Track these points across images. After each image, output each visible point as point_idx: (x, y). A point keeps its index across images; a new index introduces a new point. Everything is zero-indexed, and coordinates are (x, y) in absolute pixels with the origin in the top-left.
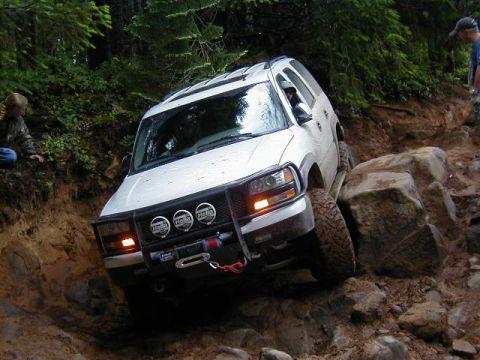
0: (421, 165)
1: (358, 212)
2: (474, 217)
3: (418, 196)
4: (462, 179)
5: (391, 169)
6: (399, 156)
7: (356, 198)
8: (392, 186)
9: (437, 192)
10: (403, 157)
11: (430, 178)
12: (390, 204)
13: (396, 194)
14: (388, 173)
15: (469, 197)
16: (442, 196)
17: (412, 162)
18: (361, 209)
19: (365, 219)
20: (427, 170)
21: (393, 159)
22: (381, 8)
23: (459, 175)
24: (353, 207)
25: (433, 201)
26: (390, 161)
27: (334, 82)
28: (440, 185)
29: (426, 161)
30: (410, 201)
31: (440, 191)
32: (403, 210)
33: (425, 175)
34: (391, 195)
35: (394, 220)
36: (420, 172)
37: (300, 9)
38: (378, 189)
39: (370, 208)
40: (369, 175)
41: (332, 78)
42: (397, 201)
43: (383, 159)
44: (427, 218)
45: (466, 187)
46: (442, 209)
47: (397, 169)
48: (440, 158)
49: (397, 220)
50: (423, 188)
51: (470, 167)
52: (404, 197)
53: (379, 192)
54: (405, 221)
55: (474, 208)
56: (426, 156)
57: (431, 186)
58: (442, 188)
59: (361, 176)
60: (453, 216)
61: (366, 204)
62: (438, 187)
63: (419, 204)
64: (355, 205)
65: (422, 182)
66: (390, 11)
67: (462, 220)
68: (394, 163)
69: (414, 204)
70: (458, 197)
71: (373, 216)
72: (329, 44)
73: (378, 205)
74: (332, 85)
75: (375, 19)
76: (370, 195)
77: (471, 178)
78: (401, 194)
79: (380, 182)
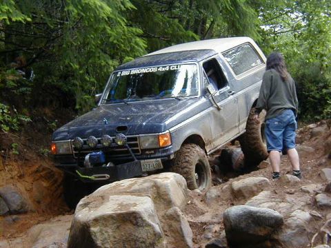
0: (162, 190)
1: (98, 234)
2: (208, 243)
3: (158, 221)
4: (200, 205)
5: (132, 193)
6: (141, 180)
7: (96, 220)
8: (132, 209)
9: (175, 218)
10: (145, 182)
11: (169, 203)
12: (129, 228)
13: (136, 218)
14: (129, 196)
15: (205, 224)
16: (179, 221)
17: (153, 186)
18: (101, 231)
19: (104, 241)
20: (167, 195)
21: (136, 183)
22: (129, 35)
23: (197, 202)
24: (93, 229)
25: (170, 226)
26: (132, 185)
27: (80, 105)
28: (178, 210)
29: (166, 186)
30: (150, 225)
31: (178, 216)
32: (142, 233)
33: (165, 200)
34: (130, 219)
35: (133, 243)
36: (161, 197)
37: (53, 31)
38: (119, 212)
39: (110, 231)
40: (111, 197)
41: (78, 100)
42: (136, 225)
43: (126, 183)
44: (165, 242)
45: (203, 214)
46: (179, 235)
47: (138, 193)
48: (179, 184)
49: (135, 244)
50: (162, 213)
51: (208, 194)
52: (145, 221)
53: (119, 215)
54: (143, 245)
55: (210, 235)
56: (166, 182)
57: (170, 211)
58: (180, 213)
59: (103, 198)
60: (189, 241)
61: (106, 226)
62: (176, 212)
63: (158, 229)
64: (95, 226)
65: (162, 206)
66: (138, 39)
67: (197, 246)
68: (136, 187)
69: (153, 228)
70: (194, 223)
71: (112, 239)
72: (78, 67)
73: (118, 227)
74: (77, 107)
75: (122, 45)
76: (111, 217)
77: (208, 205)
78: (141, 218)
79: (121, 205)
